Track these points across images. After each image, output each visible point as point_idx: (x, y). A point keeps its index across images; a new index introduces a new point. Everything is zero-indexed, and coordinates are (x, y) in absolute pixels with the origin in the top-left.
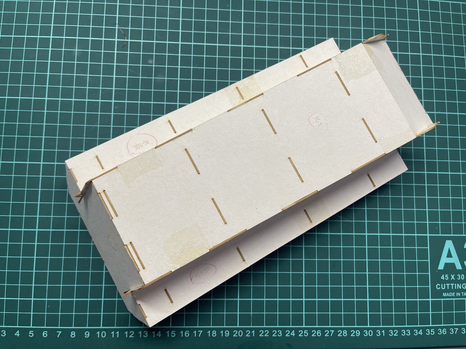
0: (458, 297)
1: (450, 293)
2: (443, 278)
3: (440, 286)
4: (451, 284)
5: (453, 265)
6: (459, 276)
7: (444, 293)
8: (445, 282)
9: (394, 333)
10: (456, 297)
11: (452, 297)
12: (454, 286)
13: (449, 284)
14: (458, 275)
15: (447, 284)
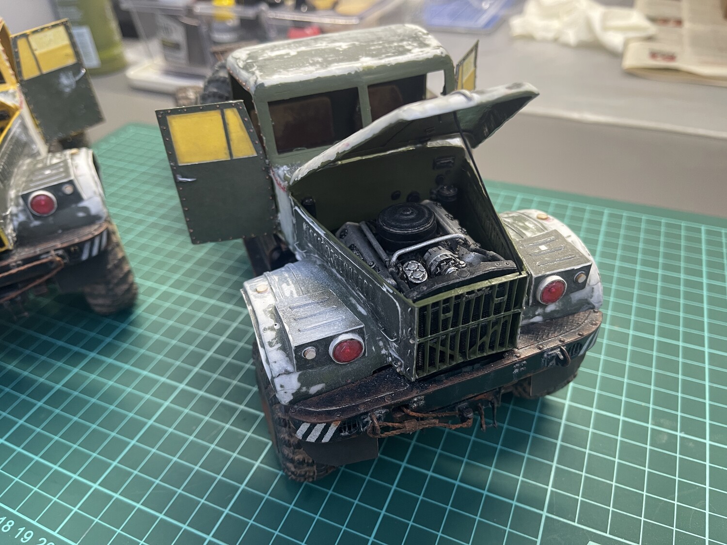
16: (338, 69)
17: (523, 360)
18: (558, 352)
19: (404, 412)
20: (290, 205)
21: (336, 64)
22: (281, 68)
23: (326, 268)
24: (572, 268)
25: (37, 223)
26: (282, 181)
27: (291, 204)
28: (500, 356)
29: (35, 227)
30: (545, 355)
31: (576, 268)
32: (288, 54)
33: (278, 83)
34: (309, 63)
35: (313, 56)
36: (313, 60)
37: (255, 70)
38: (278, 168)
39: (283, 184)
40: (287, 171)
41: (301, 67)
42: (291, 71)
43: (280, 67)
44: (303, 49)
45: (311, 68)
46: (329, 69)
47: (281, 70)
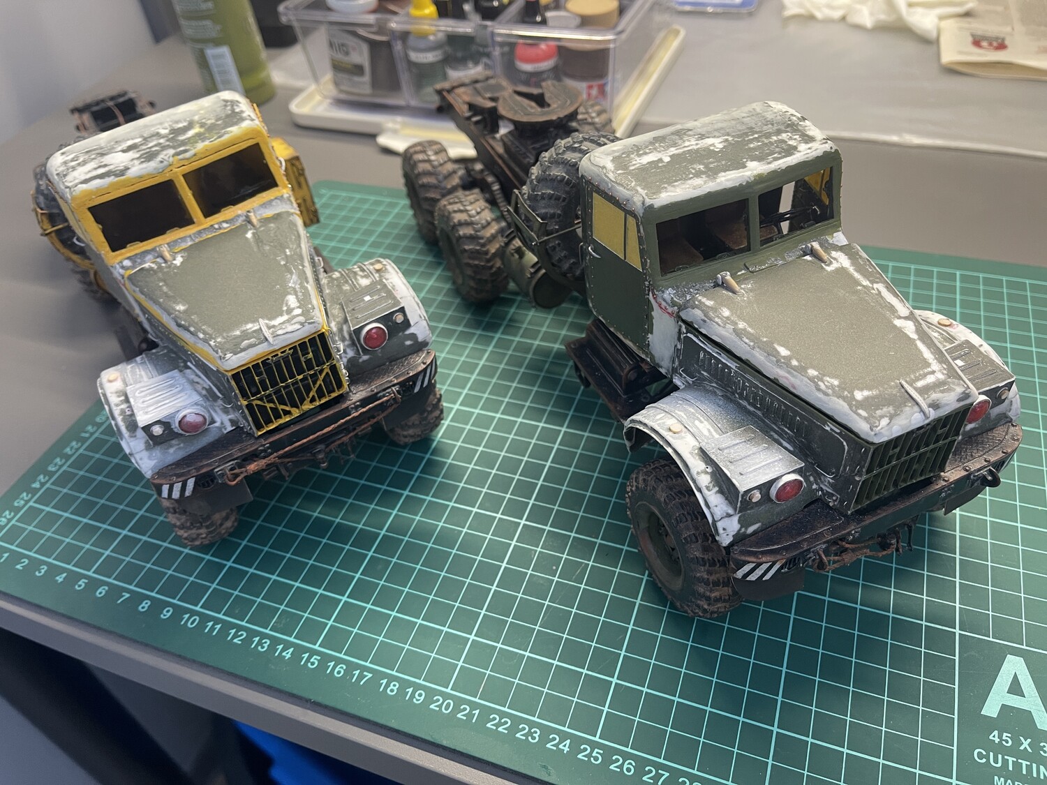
16: (728, 179)
17: (951, 483)
18: (984, 472)
19: (838, 544)
20: (677, 330)
21: (723, 174)
22: (664, 183)
23: (731, 400)
24: (997, 385)
25: (365, 358)
26: (669, 305)
27: (680, 330)
28: (928, 482)
29: (364, 361)
30: (972, 477)
31: (1001, 385)
32: (660, 160)
33: (668, 203)
34: (693, 174)
35: (692, 162)
36: (694, 169)
37: (636, 185)
38: (663, 292)
39: (670, 310)
40: (674, 294)
41: (685, 180)
42: (678, 186)
43: (661, 181)
44: (673, 151)
45: (698, 181)
46: (718, 180)
47: (666, 185)
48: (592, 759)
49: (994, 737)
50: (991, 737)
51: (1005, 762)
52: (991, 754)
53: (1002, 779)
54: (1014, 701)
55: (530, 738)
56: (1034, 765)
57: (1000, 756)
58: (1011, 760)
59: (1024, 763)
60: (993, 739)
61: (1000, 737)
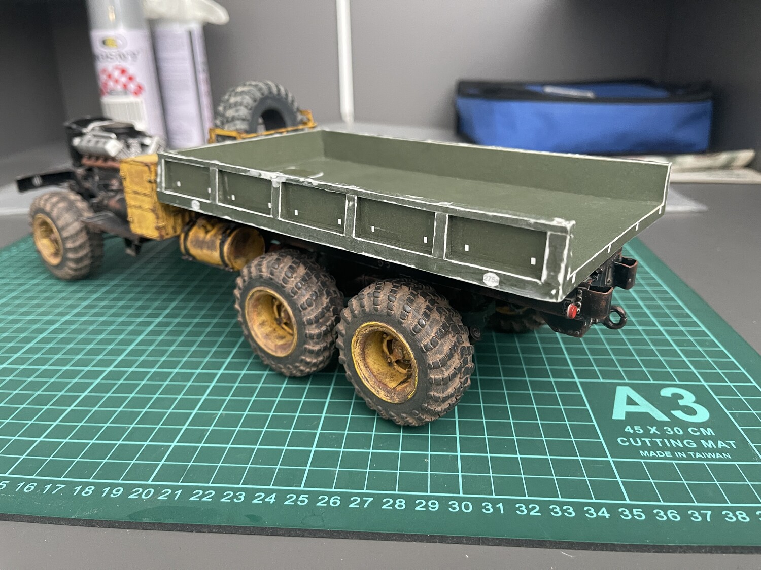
0: (683, 459)
1: (658, 452)
2: (632, 431)
3: (629, 441)
4: (653, 439)
5: (647, 415)
6: (667, 429)
7: (641, 452)
8: (635, 435)
9: (529, 510)
10: (675, 458)
11: (665, 458)
12: (661, 442)
13: (650, 440)
14: (665, 428)
15: (643, 439)
48: (299, 503)
49: (628, 429)
50: (626, 430)
51: (644, 442)
52: (631, 439)
53: (646, 452)
54: (632, 409)
55: (235, 500)
56: (666, 440)
57: (638, 439)
58: (647, 440)
59: (658, 440)
60: (628, 431)
61: (633, 428)
